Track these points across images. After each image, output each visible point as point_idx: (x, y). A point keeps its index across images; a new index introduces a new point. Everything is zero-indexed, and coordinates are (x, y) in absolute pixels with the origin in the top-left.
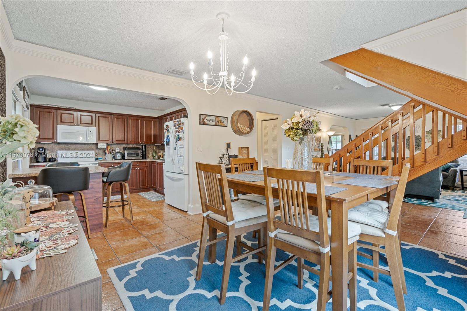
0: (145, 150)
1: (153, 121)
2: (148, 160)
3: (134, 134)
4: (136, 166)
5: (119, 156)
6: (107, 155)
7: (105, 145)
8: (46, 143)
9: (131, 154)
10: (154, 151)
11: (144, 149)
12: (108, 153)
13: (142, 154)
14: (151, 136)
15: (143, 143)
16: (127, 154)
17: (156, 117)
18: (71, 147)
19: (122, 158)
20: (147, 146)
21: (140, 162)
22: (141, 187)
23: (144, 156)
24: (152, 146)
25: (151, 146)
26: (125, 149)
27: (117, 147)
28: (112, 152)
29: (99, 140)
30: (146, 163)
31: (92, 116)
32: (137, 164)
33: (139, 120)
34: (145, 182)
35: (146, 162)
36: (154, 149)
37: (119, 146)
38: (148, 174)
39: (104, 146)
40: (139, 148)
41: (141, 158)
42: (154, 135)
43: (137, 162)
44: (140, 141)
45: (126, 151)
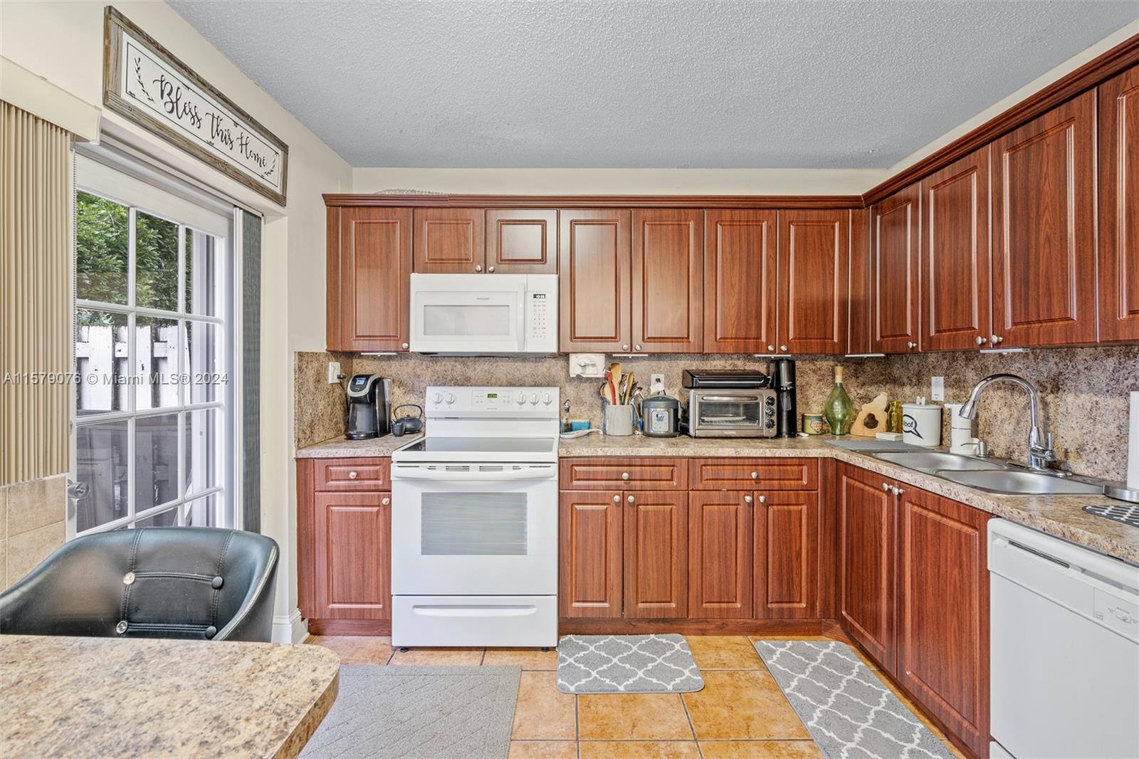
0: (793, 384)
1: (837, 225)
2: (810, 446)
3: (734, 301)
4: (747, 485)
5: (661, 421)
6: (610, 408)
7: (600, 360)
8: (379, 354)
9: (722, 408)
10: (837, 392)
11: (785, 383)
12: (615, 403)
13: (775, 407)
14: (826, 306)
15: (784, 348)
16: (701, 404)
17: (861, 195)
18: (475, 369)
19: (676, 429)
20: (798, 363)
21: (769, 462)
22: (774, 605)
23: (790, 425)
24: (825, 364)
25: (819, 364)
26: (691, 380)
27: (655, 372)
28: (630, 395)
29: (573, 337)
30: (805, 468)
31: (543, 223)
32: (754, 475)
33: (764, 224)
34: (796, 580)
35: (801, 461)
36: (839, 379)
37: (664, 364)
38: (813, 535)
39: (594, 365)
40: (756, 375)
41: (773, 431)
42: (843, 304)
43: (755, 462)
44: (764, 339)
45: (692, 391)
